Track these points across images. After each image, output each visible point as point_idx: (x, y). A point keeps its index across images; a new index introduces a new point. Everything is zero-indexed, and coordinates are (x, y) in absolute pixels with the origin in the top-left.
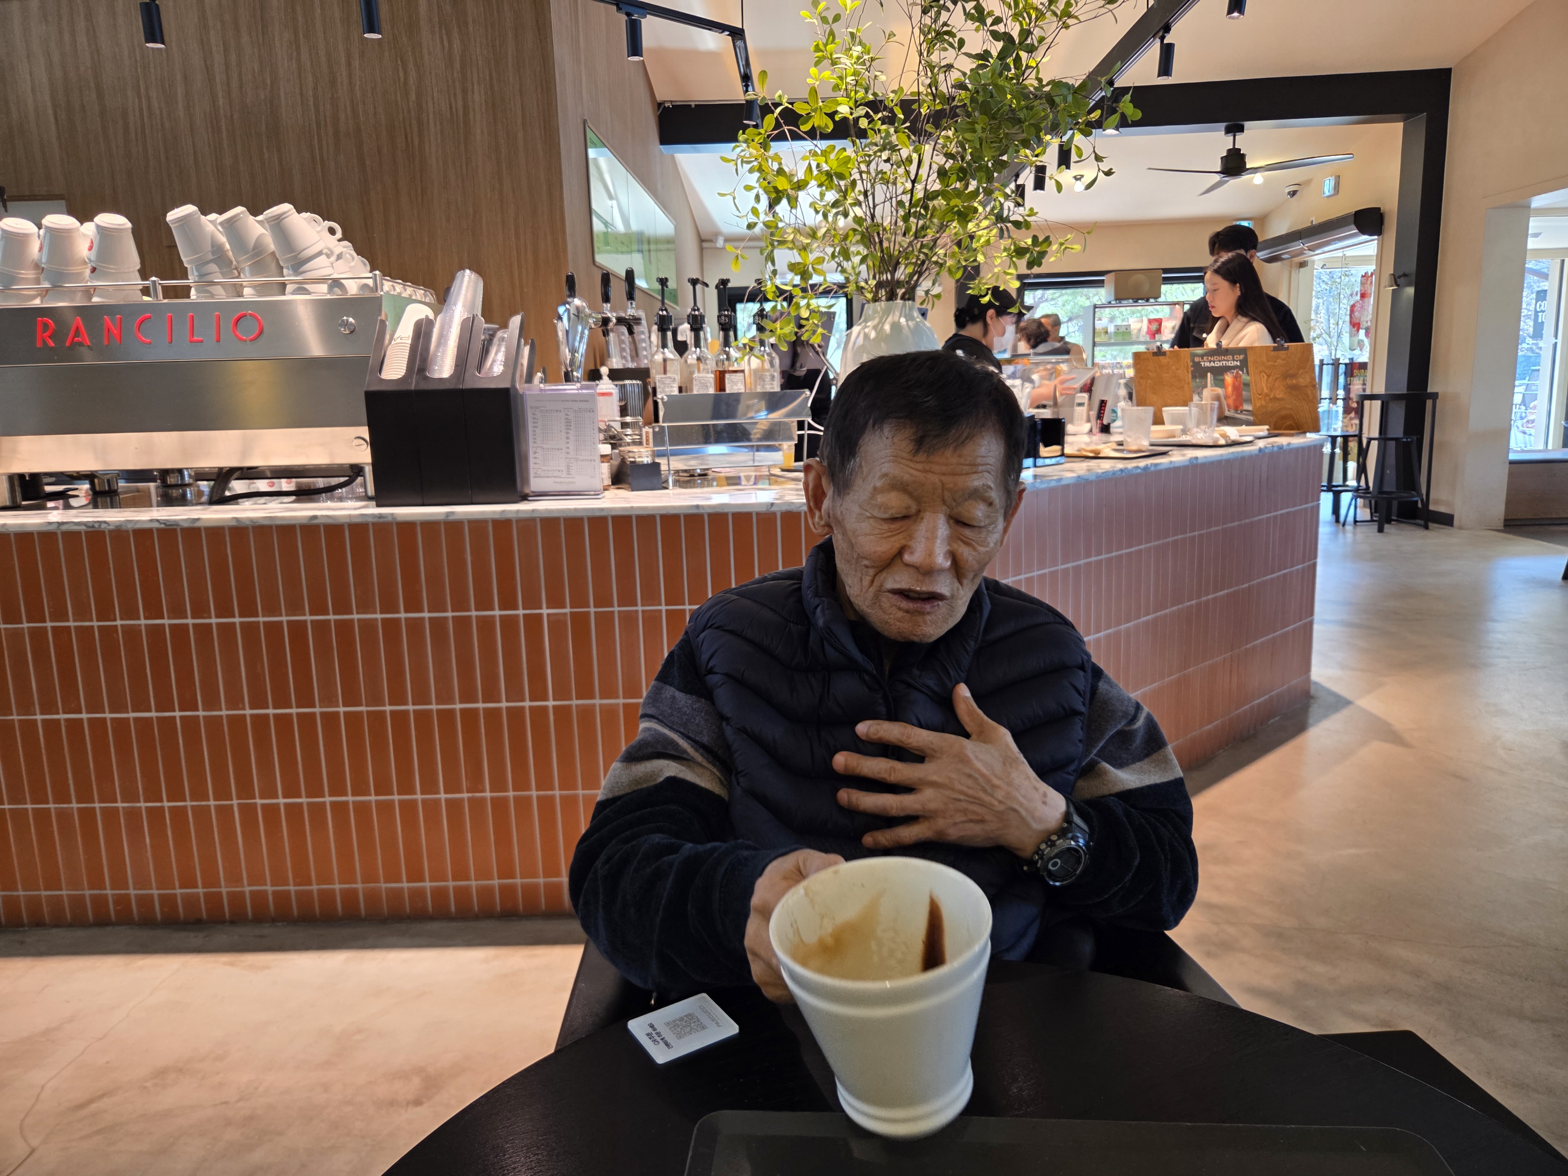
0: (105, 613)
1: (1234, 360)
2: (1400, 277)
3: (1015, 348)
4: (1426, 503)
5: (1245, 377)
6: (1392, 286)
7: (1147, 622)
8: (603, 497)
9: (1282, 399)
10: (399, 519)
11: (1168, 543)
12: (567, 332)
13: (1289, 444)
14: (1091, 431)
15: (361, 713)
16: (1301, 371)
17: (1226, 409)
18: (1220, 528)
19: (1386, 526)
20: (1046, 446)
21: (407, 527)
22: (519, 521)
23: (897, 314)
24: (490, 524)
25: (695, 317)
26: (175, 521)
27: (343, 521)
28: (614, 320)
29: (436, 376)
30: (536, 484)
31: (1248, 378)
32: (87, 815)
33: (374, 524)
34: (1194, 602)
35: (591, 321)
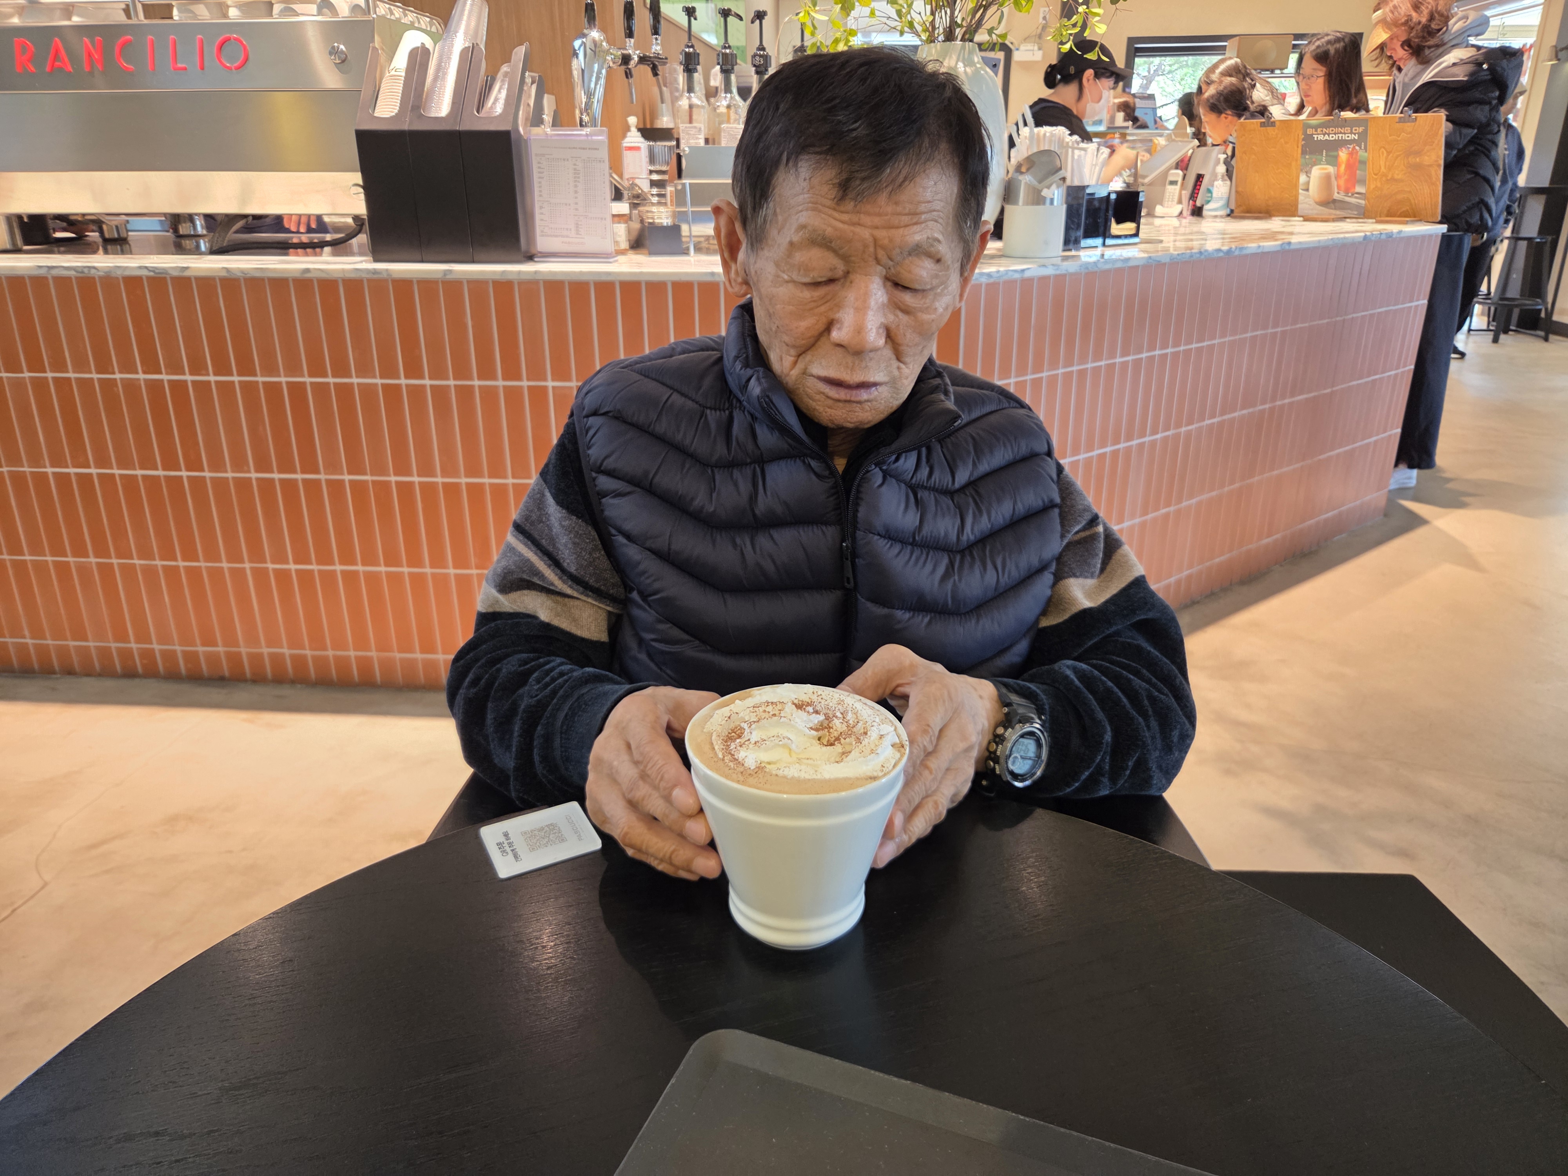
0: (103, 366)
1: (1351, 133)
2: (1562, 50)
3: (1112, 119)
4: (1550, 314)
5: (1362, 154)
6: (1551, 60)
7: (1211, 427)
8: (617, 261)
9: (1401, 181)
10: (395, 276)
11: (1246, 338)
12: (583, 71)
13: (1400, 232)
14: (1181, 213)
15: (366, 482)
16: (1427, 148)
17: (1336, 190)
18: (1307, 325)
19: (1502, 337)
20: (1119, 222)
21: (403, 285)
22: (521, 283)
23: (954, 57)
24: (491, 285)
25: (725, 55)
26: (164, 269)
27: (336, 275)
28: (636, 58)
29: (433, 114)
30: (542, 243)
31: (1366, 154)
32: (106, 570)
33: (369, 280)
34: (1267, 406)
35: (609, 58)
